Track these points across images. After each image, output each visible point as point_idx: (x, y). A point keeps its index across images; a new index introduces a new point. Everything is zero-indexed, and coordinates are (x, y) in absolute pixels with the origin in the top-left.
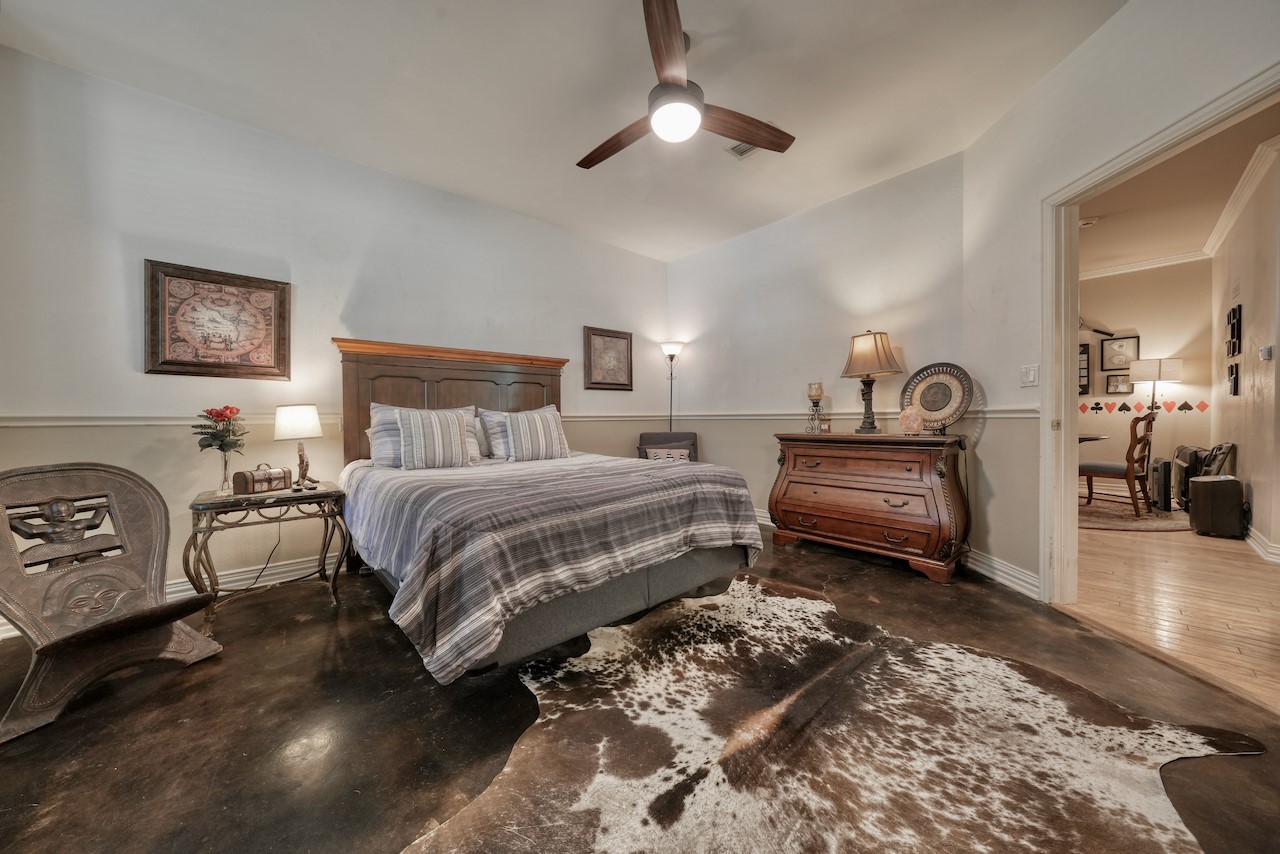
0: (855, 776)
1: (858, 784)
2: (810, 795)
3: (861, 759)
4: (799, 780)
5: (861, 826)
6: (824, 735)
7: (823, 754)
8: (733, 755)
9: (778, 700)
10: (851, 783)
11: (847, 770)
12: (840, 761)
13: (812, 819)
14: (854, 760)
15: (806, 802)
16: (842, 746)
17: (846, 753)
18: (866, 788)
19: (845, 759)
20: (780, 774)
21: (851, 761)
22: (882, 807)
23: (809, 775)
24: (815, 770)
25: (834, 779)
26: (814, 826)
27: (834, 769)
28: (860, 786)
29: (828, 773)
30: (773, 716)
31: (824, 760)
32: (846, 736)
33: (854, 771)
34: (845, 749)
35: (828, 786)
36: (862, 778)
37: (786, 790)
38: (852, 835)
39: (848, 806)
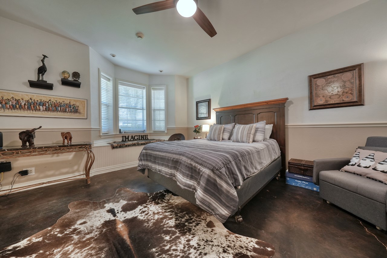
0: (84, 251)
1: (81, 250)
2: (90, 236)
3: (87, 256)
4: (97, 235)
5: (72, 245)
6: (105, 247)
7: (98, 244)
8: (115, 222)
9: (130, 237)
10: (84, 248)
11: (88, 249)
12: (93, 248)
13: (85, 234)
14: (89, 253)
15: (90, 235)
16: (97, 252)
17: (93, 252)
18: (78, 252)
19: (92, 250)
20: (102, 231)
21: (90, 252)
22: (70, 254)
23: (95, 238)
24: (96, 240)
25: (89, 244)
26: (83, 234)
27: (92, 245)
28: (80, 251)
29: (92, 243)
30: (124, 234)
31: (97, 244)
32: (99, 255)
33: (86, 251)
34: (95, 252)
35: (88, 241)
36: (82, 253)
37: (97, 231)
38: (73, 242)
39: (79, 244)
